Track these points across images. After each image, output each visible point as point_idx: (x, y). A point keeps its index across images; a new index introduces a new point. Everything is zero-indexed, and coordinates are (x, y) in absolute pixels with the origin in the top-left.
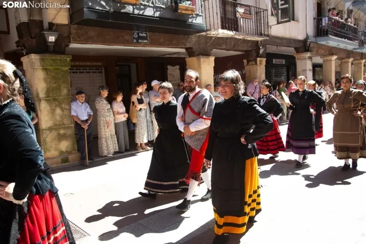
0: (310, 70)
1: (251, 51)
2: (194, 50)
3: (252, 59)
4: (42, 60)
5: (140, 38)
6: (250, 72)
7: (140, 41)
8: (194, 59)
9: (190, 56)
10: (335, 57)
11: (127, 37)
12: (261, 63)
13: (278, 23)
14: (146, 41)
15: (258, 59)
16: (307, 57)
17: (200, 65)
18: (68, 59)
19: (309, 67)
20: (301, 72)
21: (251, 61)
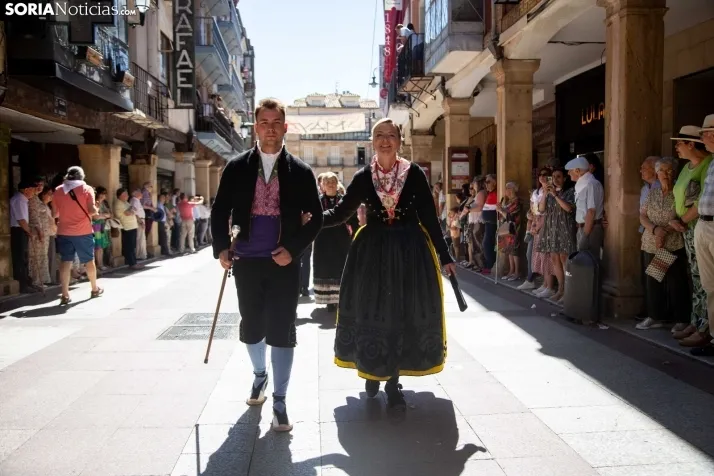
1: (142, 143)
2: (102, 134)
3: (141, 155)
5: (61, 108)
7: (60, 112)
8: (98, 147)
9: (86, 142)
10: (210, 163)
11: (49, 104)
13: (176, 107)
14: (64, 114)
15: (153, 156)
16: (191, 159)
19: (193, 175)
20: (182, 181)
21: (139, 158)
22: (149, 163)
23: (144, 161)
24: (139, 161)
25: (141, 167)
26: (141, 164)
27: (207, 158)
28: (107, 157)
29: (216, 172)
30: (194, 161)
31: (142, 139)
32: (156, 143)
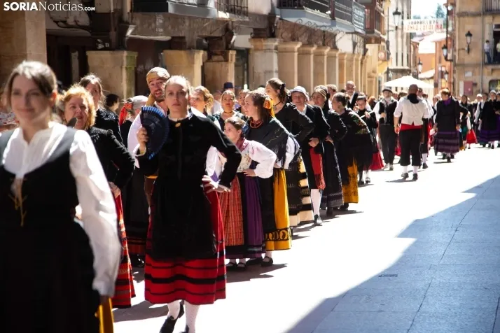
0: (276, 72)
1: (220, 38)
2: (187, 39)
3: (218, 51)
4: (127, 57)
6: (214, 73)
7: (159, 30)
8: (183, 53)
11: (153, 25)
12: (231, 60)
14: (162, 30)
15: (230, 52)
16: (273, 48)
17: (193, 63)
18: (136, 56)
19: (275, 67)
20: (262, 75)
21: (216, 55)
22: (226, 60)
23: (221, 58)
24: (215, 58)
25: (218, 65)
26: (218, 61)
27: (294, 39)
28: (192, 63)
29: (309, 53)
30: (276, 48)
31: (221, 35)
32: (234, 37)
